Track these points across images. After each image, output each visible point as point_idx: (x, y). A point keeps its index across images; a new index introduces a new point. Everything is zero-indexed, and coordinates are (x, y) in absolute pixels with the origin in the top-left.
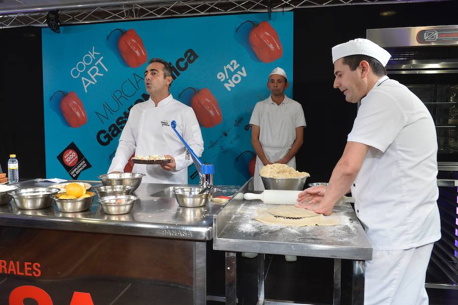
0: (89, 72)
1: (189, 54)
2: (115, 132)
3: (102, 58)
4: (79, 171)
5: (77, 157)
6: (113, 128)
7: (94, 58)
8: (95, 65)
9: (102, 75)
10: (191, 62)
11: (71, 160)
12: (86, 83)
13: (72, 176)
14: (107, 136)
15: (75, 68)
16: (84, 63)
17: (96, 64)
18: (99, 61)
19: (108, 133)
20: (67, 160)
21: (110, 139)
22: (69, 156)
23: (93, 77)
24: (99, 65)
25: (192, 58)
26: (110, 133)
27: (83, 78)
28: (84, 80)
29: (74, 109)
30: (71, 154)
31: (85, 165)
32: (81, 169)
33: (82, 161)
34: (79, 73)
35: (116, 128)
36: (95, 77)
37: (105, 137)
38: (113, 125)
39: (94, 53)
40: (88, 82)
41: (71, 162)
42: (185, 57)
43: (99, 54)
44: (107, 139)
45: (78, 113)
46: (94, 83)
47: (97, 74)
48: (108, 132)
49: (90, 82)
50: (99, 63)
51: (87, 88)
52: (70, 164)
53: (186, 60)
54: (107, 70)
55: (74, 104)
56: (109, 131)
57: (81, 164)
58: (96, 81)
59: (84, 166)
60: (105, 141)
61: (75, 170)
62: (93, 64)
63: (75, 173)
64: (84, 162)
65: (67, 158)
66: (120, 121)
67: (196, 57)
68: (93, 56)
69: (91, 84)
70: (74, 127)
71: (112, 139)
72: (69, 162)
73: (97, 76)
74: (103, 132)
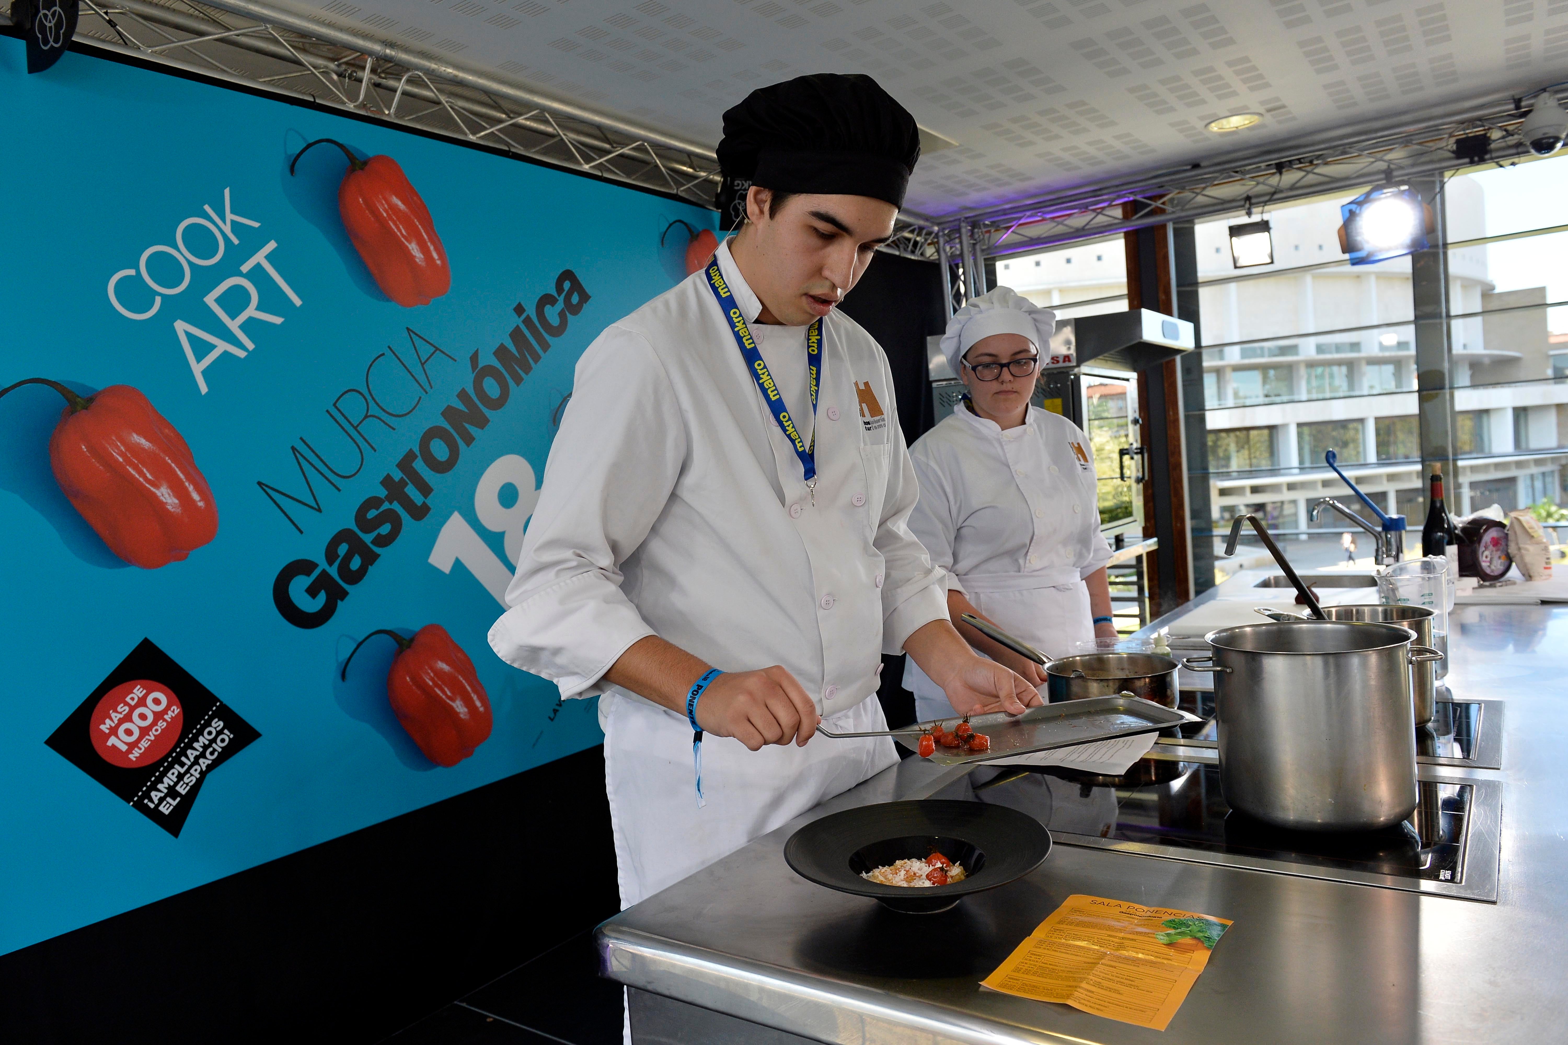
0: (210, 300)
1: (567, 285)
2: (356, 563)
3: (272, 245)
4: (191, 779)
5: (176, 710)
6: (343, 549)
7: (236, 241)
8: (240, 274)
9: (278, 320)
10: (575, 310)
11: (144, 731)
12: (201, 349)
13: (154, 815)
14: (323, 584)
15: (132, 272)
16: (183, 256)
17: (245, 268)
18: (260, 257)
19: (324, 572)
20: (119, 742)
21: (336, 595)
22: (128, 718)
23: (234, 325)
24: (257, 274)
25: (575, 299)
26: (333, 571)
27: (181, 326)
28: (188, 334)
29: (143, 476)
30: (142, 702)
31: (227, 736)
32: (204, 763)
33: (208, 724)
34: (158, 300)
35: (358, 546)
36: (242, 327)
37: (312, 591)
38: (343, 536)
39: (229, 216)
40: (213, 347)
41: (144, 744)
42: (559, 294)
43: (256, 225)
44: (322, 597)
45: (165, 495)
46: (242, 354)
47: (251, 311)
48: (323, 564)
49: (222, 346)
50: (258, 266)
51: (204, 373)
52: (134, 755)
53: (560, 305)
54: (298, 302)
55: (135, 450)
56: (330, 562)
57: (203, 740)
58: (251, 346)
59: (218, 746)
60: (311, 605)
61: (170, 779)
62: (229, 267)
63: (172, 792)
64: (217, 724)
65: (114, 731)
66: (372, 514)
67: (585, 297)
68: (227, 229)
69: (226, 353)
70: (148, 565)
71: (343, 594)
72: (132, 746)
73: (251, 320)
74: (302, 567)
